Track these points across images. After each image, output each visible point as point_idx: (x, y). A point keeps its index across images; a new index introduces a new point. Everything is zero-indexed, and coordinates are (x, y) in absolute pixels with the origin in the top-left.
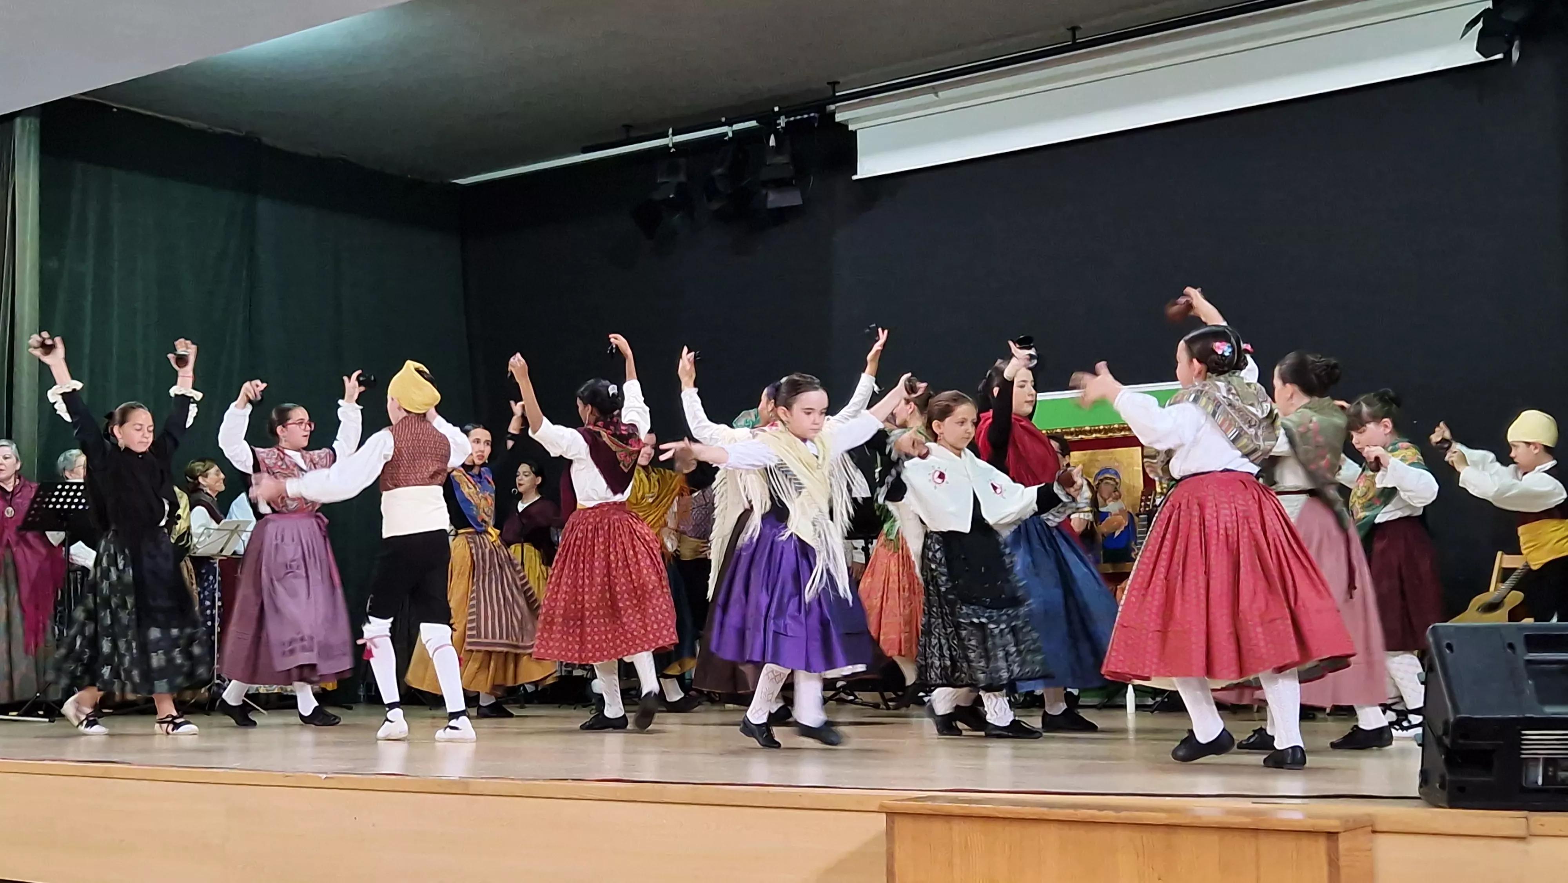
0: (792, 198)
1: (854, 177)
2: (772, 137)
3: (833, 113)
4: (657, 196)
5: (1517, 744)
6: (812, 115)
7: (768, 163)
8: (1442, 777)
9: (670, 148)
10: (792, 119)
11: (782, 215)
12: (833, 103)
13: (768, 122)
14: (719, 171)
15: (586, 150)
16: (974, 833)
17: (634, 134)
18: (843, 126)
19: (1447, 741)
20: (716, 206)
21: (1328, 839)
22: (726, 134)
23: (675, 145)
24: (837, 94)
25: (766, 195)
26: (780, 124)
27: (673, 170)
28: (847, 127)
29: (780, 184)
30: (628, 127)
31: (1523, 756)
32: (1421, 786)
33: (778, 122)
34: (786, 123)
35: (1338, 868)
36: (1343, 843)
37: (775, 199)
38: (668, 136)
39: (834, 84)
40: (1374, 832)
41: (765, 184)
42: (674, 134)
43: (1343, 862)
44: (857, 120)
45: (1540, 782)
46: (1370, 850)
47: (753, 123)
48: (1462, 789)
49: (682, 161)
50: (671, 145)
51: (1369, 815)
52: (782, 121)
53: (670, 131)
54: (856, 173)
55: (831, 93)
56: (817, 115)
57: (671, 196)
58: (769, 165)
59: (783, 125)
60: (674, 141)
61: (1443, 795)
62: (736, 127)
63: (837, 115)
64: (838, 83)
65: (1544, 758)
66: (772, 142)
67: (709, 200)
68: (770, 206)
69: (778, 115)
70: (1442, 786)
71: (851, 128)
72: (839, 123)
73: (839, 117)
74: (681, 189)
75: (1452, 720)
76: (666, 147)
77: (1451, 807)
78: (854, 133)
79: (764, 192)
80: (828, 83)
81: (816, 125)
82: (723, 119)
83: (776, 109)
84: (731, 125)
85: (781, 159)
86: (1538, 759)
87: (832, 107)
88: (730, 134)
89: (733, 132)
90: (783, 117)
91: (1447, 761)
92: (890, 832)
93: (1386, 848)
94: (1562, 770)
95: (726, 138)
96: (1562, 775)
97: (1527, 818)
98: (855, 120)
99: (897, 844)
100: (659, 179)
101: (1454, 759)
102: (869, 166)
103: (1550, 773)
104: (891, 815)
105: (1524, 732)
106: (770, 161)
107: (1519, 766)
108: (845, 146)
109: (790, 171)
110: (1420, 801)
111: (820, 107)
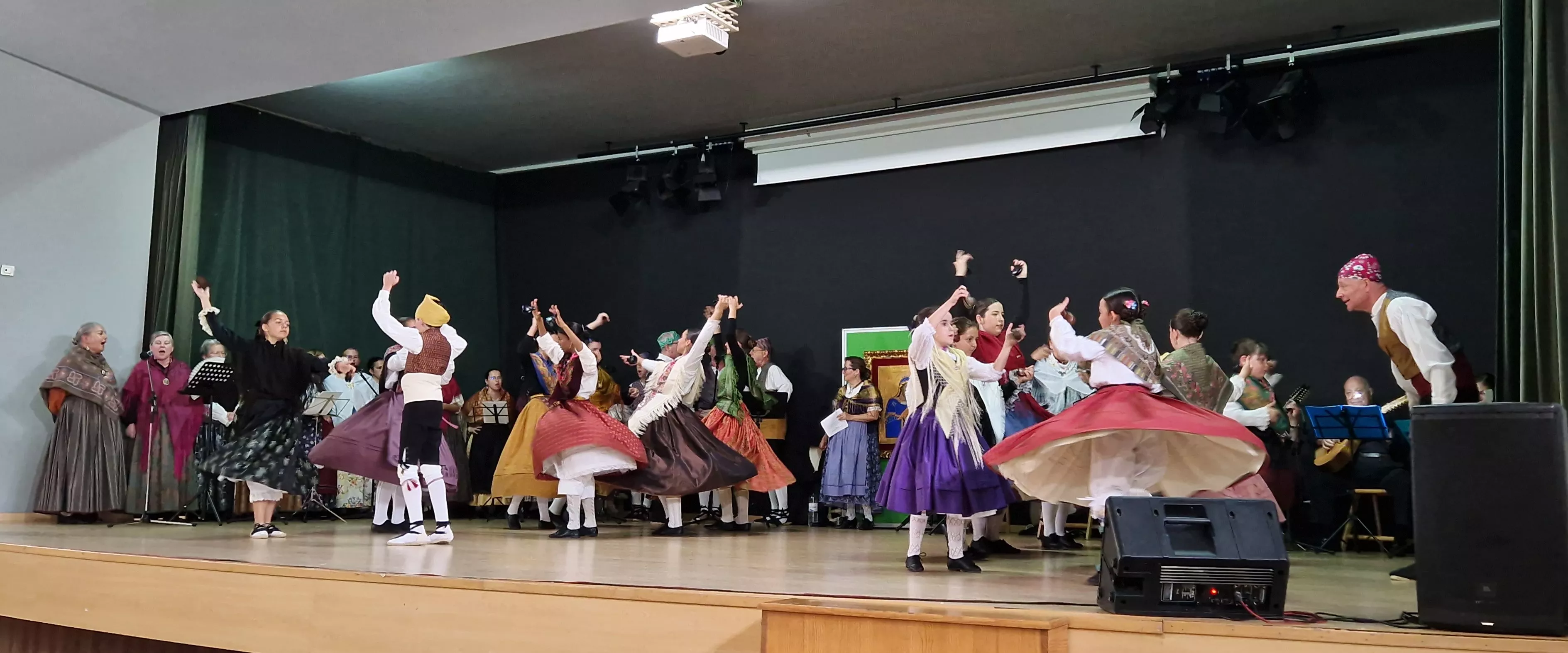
0: (715, 195)
1: (755, 184)
2: (703, 156)
3: (743, 142)
4: (626, 189)
5: (1158, 573)
6: (729, 143)
8: (1112, 594)
9: (637, 159)
10: (716, 144)
11: (707, 206)
12: (743, 136)
13: (700, 146)
14: (668, 175)
15: (580, 157)
16: (819, 625)
17: (612, 148)
18: (749, 151)
19: (1116, 571)
20: (664, 197)
21: (1041, 634)
22: (673, 151)
23: (639, 156)
24: (746, 131)
25: (697, 194)
26: (708, 147)
27: (637, 173)
28: (752, 152)
29: (707, 186)
30: (609, 143)
31: (1161, 582)
32: (1098, 598)
33: (707, 146)
34: (712, 147)
36: (1051, 636)
37: (704, 196)
38: (635, 151)
39: (744, 125)
40: (1069, 628)
41: (697, 186)
42: (639, 150)
43: (1050, 648)
45: (1171, 599)
46: (1066, 640)
47: (691, 146)
48: (1124, 602)
49: (644, 167)
50: (637, 157)
51: (1066, 617)
52: (710, 146)
53: (637, 147)
54: (756, 182)
55: (742, 130)
56: (732, 143)
57: (636, 189)
58: (701, 173)
59: (710, 148)
60: (639, 154)
61: (1111, 606)
62: (680, 147)
63: (745, 144)
64: (747, 123)
65: (1174, 584)
66: (703, 158)
67: (661, 194)
68: (700, 199)
69: (707, 142)
70: (1112, 599)
71: (754, 152)
72: (746, 149)
73: (747, 145)
74: (642, 185)
75: (1119, 559)
76: (633, 158)
77: (1117, 613)
78: (756, 156)
79: (696, 190)
80: (741, 123)
81: (732, 149)
82: (672, 142)
83: (706, 138)
84: (676, 146)
85: (709, 170)
86: (1171, 584)
87: (742, 139)
88: (676, 152)
89: (678, 151)
90: (710, 143)
91: (1116, 584)
92: (764, 622)
93: (1077, 639)
94: (1184, 591)
95: (673, 154)
96: (1185, 594)
97: (1163, 622)
98: (757, 148)
99: (768, 631)
100: (628, 179)
101: (1120, 582)
102: (764, 178)
103: (1177, 593)
104: (765, 612)
105: (1163, 567)
106: (701, 171)
107: (1158, 587)
108: (750, 164)
109: (714, 178)
110: (1099, 608)
111: (735, 138)
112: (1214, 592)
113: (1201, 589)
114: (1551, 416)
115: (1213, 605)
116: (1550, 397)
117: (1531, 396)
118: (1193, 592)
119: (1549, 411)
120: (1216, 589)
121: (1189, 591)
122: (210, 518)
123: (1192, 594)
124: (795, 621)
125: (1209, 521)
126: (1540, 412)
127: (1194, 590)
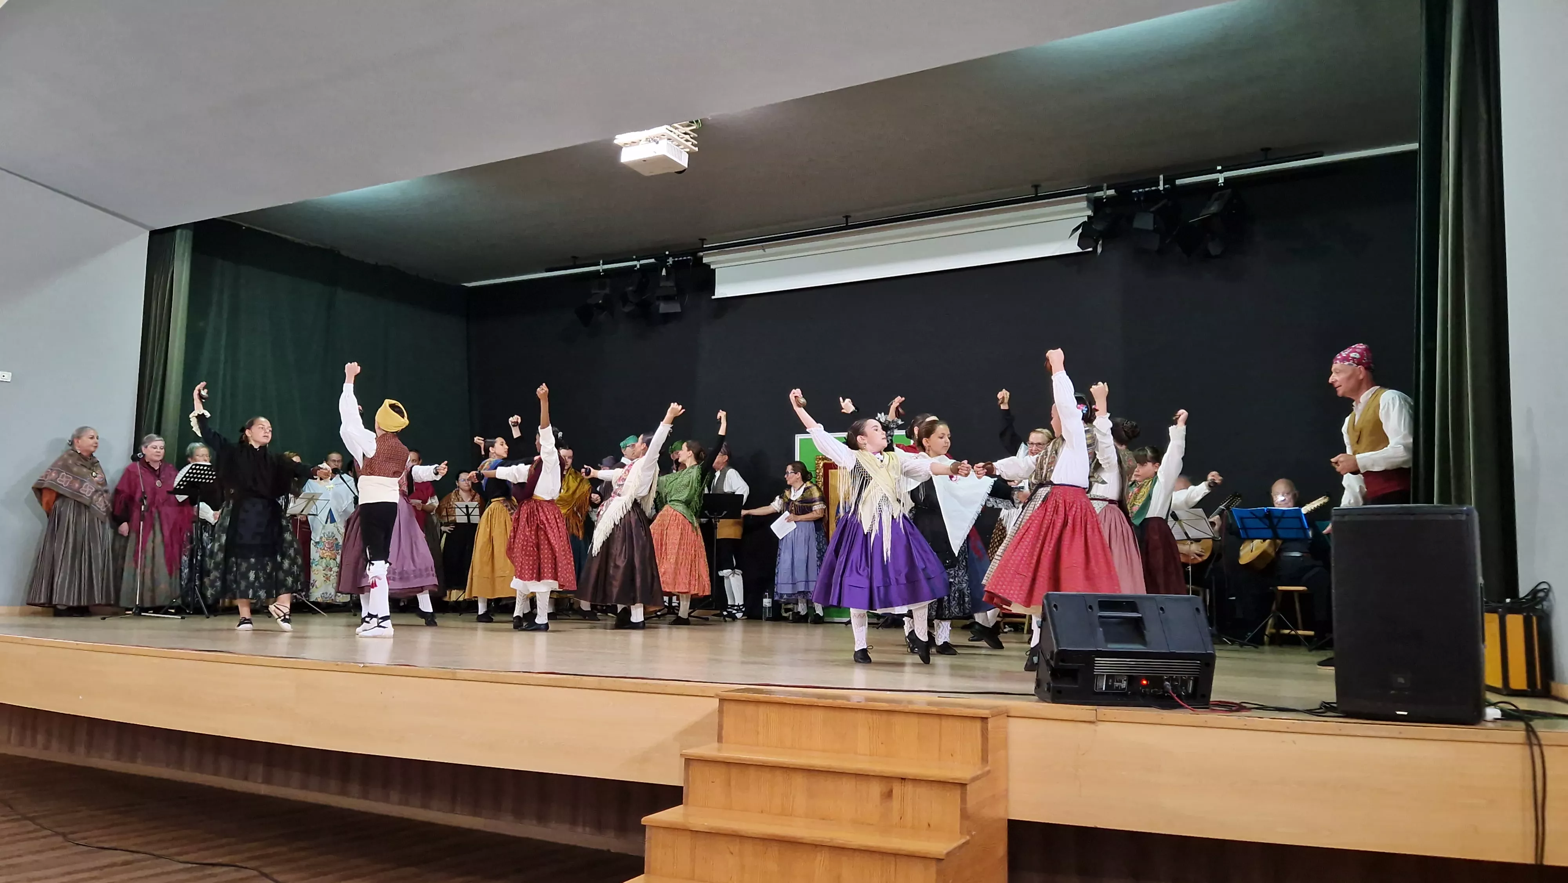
0: (675, 308)
1: (713, 297)
2: (664, 270)
3: (701, 258)
4: (591, 301)
5: (1091, 665)
6: (689, 258)
7: (661, 285)
8: (1048, 684)
9: (601, 273)
10: (676, 259)
11: (668, 317)
12: (702, 252)
13: (662, 260)
14: (631, 288)
15: (548, 271)
16: (773, 713)
17: (578, 263)
18: (708, 266)
19: (1052, 663)
20: (627, 309)
21: (982, 721)
22: (636, 266)
23: (604, 270)
24: (704, 246)
25: (659, 306)
26: (669, 262)
27: (602, 286)
28: (710, 266)
29: (668, 298)
30: (574, 258)
31: (1095, 673)
32: (1036, 688)
33: (668, 260)
34: (673, 261)
35: (987, 739)
36: (991, 724)
37: (664, 308)
38: (599, 265)
39: (703, 240)
40: (1008, 716)
41: (658, 298)
42: (603, 264)
43: (990, 736)
44: (716, 262)
45: (1104, 689)
46: (1005, 728)
47: (653, 260)
48: (1060, 692)
49: (608, 281)
50: (601, 271)
51: (1006, 706)
52: (670, 260)
53: (601, 262)
54: (714, 295)
55: (701, 246)
56: (692, 258)
57: (600, 302)
58: (661, 287)
59: (671, 263)
60: (603, 268)
61: (1049, 695)
62: (642, 262)
63: (704, 259)
64: (705, 239)
65: (1107, 675)
66: (664, 273)
67: (624, 306)
68: (660, 312)
69: (668, 256)
70: (1049, 689)
71: (712, 267)
72: (704, 264)
73: (705, 260)
74: (606, 298)
75: (1056, 650)
76: (598, 272)
77: (1053, 703)
78: (714, 270)
79: (657, 303)
80: (700, 239)
81: (691, 264)
82: (634, 257)
83: (667, 253)
84: (639, 261)
85: (670, 284)
86: (1104, 675)
87: (701, 254)
88: (638, 266)
89: (640, 265)
90: (671, 258)
91: (1052, 675)
92: (721, 711)
93: (1016, 727)
94: (1117, 682)
95: (636, 269)
96: (1117, 684)
97: (1096, 710)
98: (714, 262)
99: (725, 719)
100: (593, 292)
101: (1056, 673)
102: (722, 291)
103: (1110, 684)
104: (722, 700)
105: (1096, 659)
106: (662, 284)
107: (1092, 678)
108: (708, 278)
109: (674, 291)
110: (1036, 698)
111: (694, 253)
112: (1145, 682)
113: (1131, 680)
114: (1464, 518)
115: (1144, 696)
116: (1461, 501)
117: (1445, 498)
118: (1125, 682)
119: (1461, 512)
120: (1146, 680)
121: (1121, 682)
122: (198, 611)
123: (1124, 685)
124: (750, 709)
125: (1140, 615)
126: (1453, 514)
127: (1126, 680)
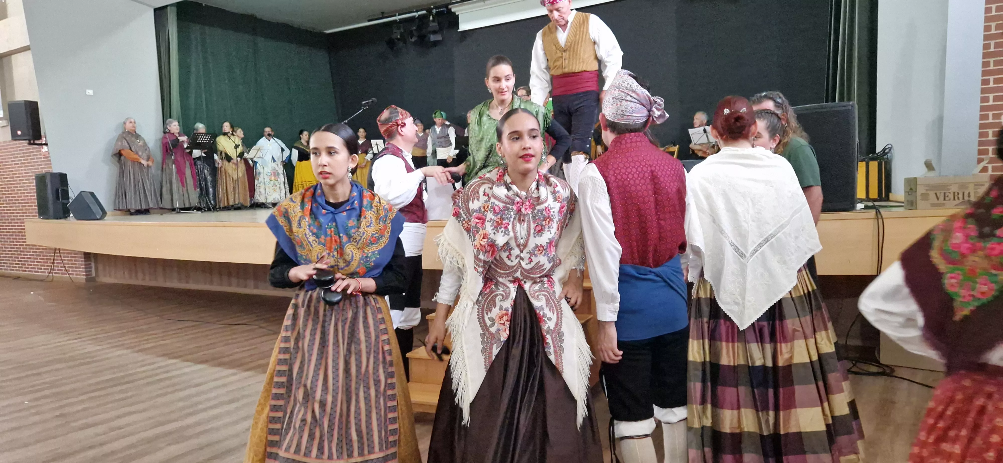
0: (438, 37)
1: (459, 31)
2: (431, 15)
3: (451, 9)
4: (394, 37)
6: (444, 9)
7: (430, 26)
10: (437, 10)
11: (436, 43)
12: (451, 4)
13: (429, 11)
14: (414, 28)
15: (369, 21)
17: (385, 16)
18: (454, 13)
20: (413, 40)
22: (416, 15)
23: (400, 19)
24: (452, 2)
25: (430, 37)
27: (399, 28)
29: (435, 32)
30: (383, 13)
37: (433, 38)
38: (396, 16)
41: (430, 32)
42: (399, 15)
44: (459, 11)
47: (424, 12)
49: (401, 25)
50: (397, 19)
52: (434, 11)
53: (397, 14)
54: (458, 29)
55: (450, 2)
57: (399, 37)
62: (419, 13)
66: (431, 18)
67: (411, 38)
68: (431, 40)
69: (433, 9)
71: (457, 14)
72: (452, 12)
73: (453, 10)
74: (401, 34)
76: (396, 21)
78: (458, 16)
79: (429, 35)
81: (445, 12)
82: (415, 11)
83: (432, 7)
84: (417, 12)
85: (435, 24)
87: (450, 7)
89: (418, 15)
95: (416, 17)
100: (394, 32)
102: (464, 26)
108: (454, 20)
109: (437, 28)
111: (446, 6)
114: (850, 108)
116: (849, 100)
117: (842, 99)
119: (849, 105)
126: (844, 106)
